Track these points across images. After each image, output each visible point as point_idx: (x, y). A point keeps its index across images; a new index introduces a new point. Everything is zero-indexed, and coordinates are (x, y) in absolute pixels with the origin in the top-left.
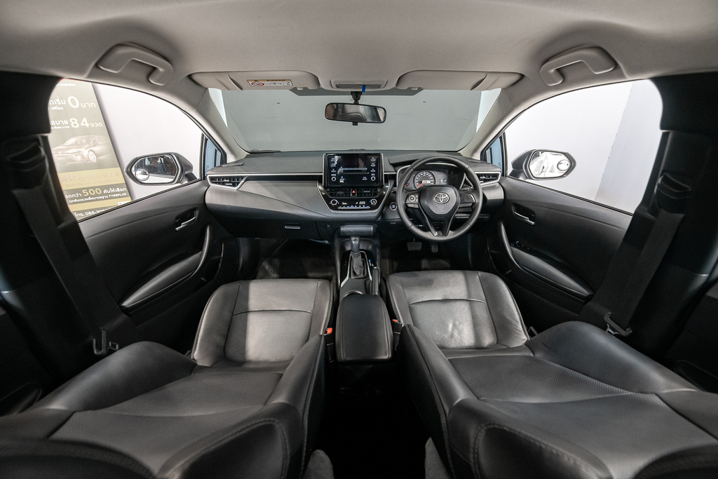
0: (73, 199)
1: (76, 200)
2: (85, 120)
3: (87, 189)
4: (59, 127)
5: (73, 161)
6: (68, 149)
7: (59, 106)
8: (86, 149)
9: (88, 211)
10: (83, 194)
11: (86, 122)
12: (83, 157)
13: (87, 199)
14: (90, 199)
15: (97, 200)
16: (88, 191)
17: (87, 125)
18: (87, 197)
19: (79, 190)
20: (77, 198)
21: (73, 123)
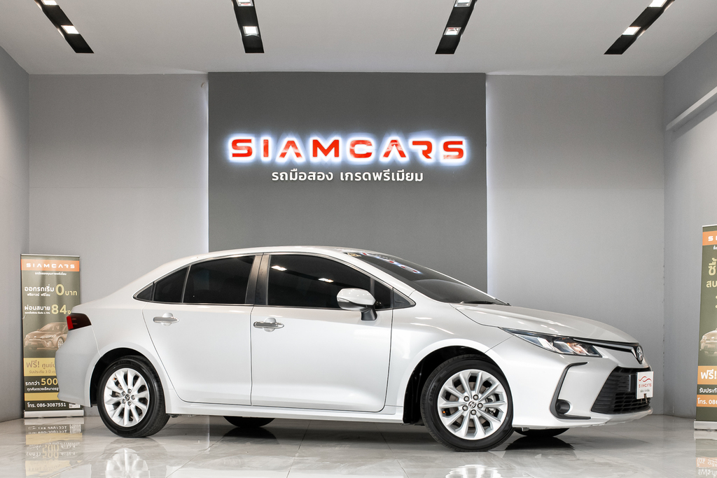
0: (31, 387)
1: (33, 389)
2: (64, 307)
3: (46, 377)
4: (42, 313)
5: (43, 347)
6: (43, 334)
7: (48, 293)
8: (58, 335)
9: (40, 402)
10: (41, 383)
11: (65, 309)
12: (52, 343)
13: (43, 389)
14: (46, 389)
15: (51, 391)
16: (46, 381)
17: (65, 312)
18: (43, 387)
19: (39, 379)
20: (35, 387)
21: (54, 309)
